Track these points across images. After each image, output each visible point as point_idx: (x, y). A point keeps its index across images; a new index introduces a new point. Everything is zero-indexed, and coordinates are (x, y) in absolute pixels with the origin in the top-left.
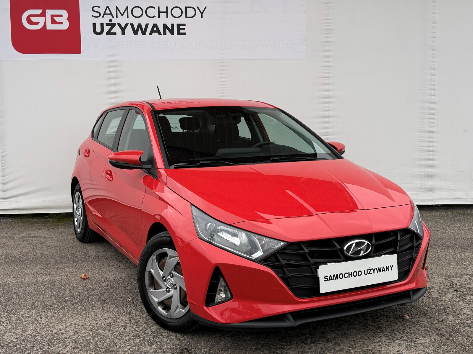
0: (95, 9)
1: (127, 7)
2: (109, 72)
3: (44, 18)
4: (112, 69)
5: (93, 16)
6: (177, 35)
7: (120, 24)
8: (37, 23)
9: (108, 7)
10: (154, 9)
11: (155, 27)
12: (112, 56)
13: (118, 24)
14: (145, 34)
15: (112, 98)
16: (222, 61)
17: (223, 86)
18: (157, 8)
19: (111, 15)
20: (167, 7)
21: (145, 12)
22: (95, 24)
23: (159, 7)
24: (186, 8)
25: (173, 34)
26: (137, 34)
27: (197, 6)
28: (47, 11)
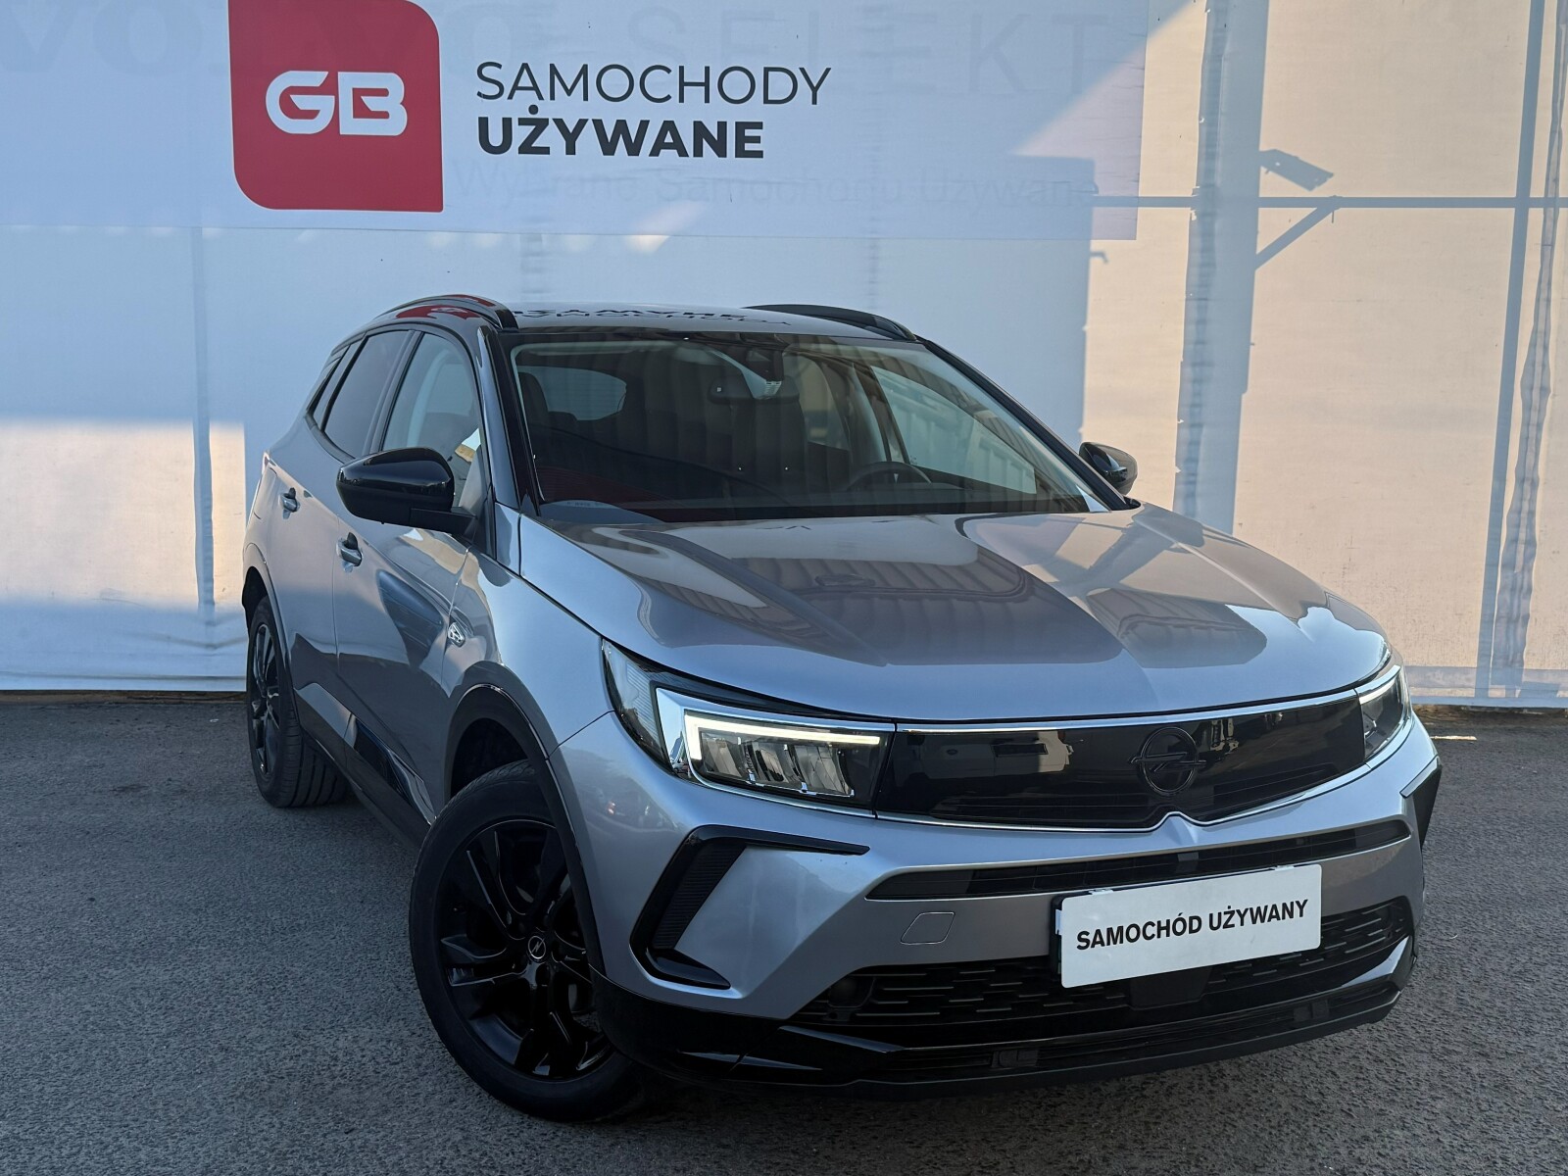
0: (487, 72)
3: (333, 97)
5: (479, 94)
6: (737, 156)
7: (561, 121)
8: (311, 114)
9: (525, 66)
10: (665, 73)
12: (536, 220)
13: (554, 120)
14: (638, 155)
18: (675, 72)
19: (534, 92)
20: (707, 69)
21: (638, 83)
22: (487, 119)
23: (682, 69)
24: (767, 70)
25: (725, 155)
26: (613, 154)
27: (802, 67)
28: (342, 76)
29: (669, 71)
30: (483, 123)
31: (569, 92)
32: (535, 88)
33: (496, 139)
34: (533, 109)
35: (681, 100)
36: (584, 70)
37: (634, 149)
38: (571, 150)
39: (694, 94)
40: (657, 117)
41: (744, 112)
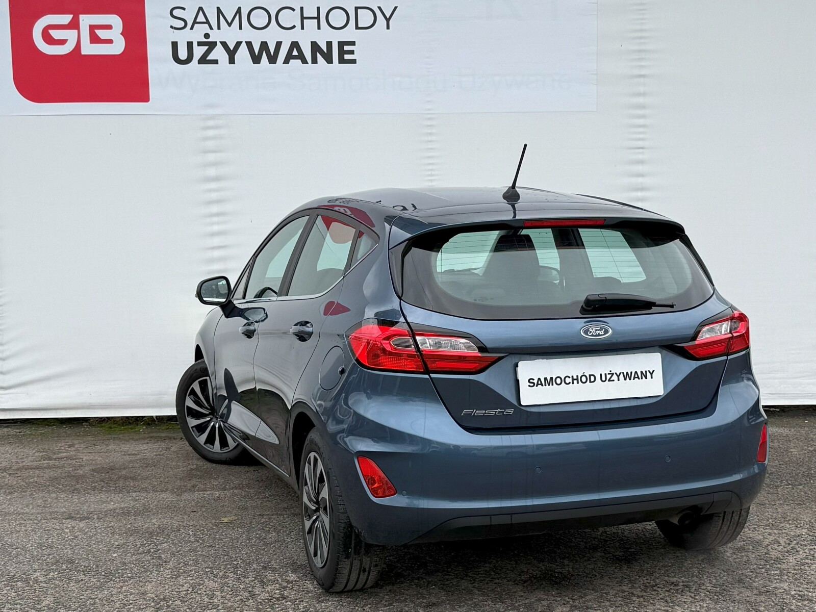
0: (177, 13)
1: (239, 9)
2: (206, 139)
4: (211, 133)
5: (172, 27)
6: (339, 63)
7: (225, 42)
8: (62, 42)
9: (201, 9)
10: (292, 11)
11: (295, 49)
12: (211, 106)
13: (220, 42)
14: (275, 63)
15: (210, 191)
16: (429, 116)
17: (430, 167)
18: (298, 11)
19: (207, 25)
20: (318, 8)
21: (273, 18)
22: (177, 42)
23: (302, 9)
24: (357, 9)
25: (332, 62)
26: (259, 63)
27: (379, 6)
28: (82, 17)
29: (293, 10)
30: (175, 45)
31: (230, 25)
32: (208, 22)
33: (183, 55)
34: (207, 36)
35: (302, 28)
36: (239, 11)
37: (273, 59)
38: (232, 61)
39: (311, 24)
40: (287, 40)
41: (344, 35)
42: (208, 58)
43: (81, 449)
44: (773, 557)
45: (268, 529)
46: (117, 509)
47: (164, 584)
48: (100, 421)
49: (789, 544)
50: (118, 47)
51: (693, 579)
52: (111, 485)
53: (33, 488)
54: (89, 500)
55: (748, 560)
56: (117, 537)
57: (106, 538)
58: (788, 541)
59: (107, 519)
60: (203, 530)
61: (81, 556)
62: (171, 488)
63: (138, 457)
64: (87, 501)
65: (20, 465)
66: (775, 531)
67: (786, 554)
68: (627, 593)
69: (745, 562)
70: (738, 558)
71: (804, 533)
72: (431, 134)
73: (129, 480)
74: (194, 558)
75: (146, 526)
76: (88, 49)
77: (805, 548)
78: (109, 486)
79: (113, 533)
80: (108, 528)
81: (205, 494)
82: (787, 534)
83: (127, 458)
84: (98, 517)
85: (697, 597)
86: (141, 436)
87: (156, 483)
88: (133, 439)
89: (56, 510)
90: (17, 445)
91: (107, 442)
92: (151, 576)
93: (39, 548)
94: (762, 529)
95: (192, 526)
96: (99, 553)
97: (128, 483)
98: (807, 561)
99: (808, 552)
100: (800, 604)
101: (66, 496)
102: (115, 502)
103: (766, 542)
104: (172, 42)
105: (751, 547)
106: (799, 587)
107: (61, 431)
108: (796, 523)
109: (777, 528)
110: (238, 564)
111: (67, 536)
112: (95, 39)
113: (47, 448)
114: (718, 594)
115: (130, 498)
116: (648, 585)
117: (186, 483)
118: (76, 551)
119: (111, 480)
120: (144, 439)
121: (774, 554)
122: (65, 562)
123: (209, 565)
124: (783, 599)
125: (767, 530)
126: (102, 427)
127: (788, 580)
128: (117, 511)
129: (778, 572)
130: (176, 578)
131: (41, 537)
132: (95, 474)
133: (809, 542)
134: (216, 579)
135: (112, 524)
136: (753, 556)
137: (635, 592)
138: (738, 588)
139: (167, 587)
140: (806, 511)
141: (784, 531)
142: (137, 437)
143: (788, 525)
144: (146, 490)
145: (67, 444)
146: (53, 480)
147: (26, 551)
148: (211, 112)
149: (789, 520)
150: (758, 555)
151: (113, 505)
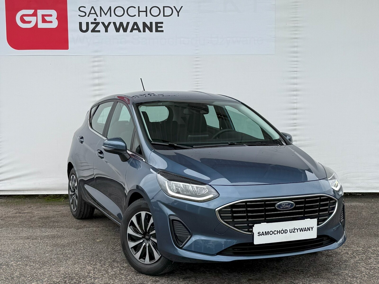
1: (110, 7)
2: (94, 66)
3: (36, 17)
4: (96, 64)
5: (79, 15)
8: (29, 22)
9: (93, 7)
10: (134, 8)
11: (135, 26)
12: (97, 51)
13: (101, 22)
15: (95, 90)
16: (197, 56)
18: (137, 8)
19: (95, 15)
20: (146, 7)
21: (126, 11)
22: (81, 22)
23: (139, 7)
24: (164, 7)
25: (152, 32)
26: (119, 32)
27: (174, 6)
28: (38, 11)
31: (106, 14)
32: (96, 13)
33: (84, 28)
34: (95, 19)
35: (139, 16)
37: (125, 30)
38: (106, 31)
39: (143, 14)
40: (132, 21)
41: (158, 19)
42: (95, 30)
43: (34, 209)
44: (344, 259)
45: (116, 245)
46: (49, 235)
47: (68, 267)
48: (43, 196)
49: (353, 254)
50: (55, 24)
51: (306, 268)
52: (47, 225)
53: (12, 226)
54: (37, 231)
55: (332, 261)
56: (49, 247)
57: (44, 247)
58: (352, 253)
59: (45, 239)
60: (87, 245)
61: (32, 255)
62: (74, 226)
63: (60, 213)
64: (36, 232)
65: (6, 215)
66: (348, 249)
67: (350, 258)
68: (275, 274)
69: (331, 261)
70: (328, 260)
71: (360, 250)
72: (197, 64)
73: (56, 223)
74: (82, 256)
75: (62, 243)
76: (41, 25)
77: (359, 256)
78: (46, 225)
79: (47, 246)
80: (45, 243)
81: (89, 229)
82: (352, 250)
83: (55, 213)
84: (41, 238)
85: (306, 276)
86: (62, 203)
87: (67, 224)
88: (58, 205)
89: (22, 235)
90: (5, 207)
91: (46, 206)
92: (63, 264)
93: (13, 251)
94: (341, 247)
95: (82, 243)
96: (40, 254)
97: (55, 224)
98: (359, 261)
99: (360, 258)
100: (352, 280)
101: (27, 230)
102: (48, 232)
103: (342, 253)
104: (79, 23)
105: (335, 255)
106: (353, 272)
107: (26, 200)
108: (358, 245)
109: (348, 247)
110: (102, 259)
111: (26, 247)
112: (44, 21)
113: (19, 208)
114: (315, 275)
115: (55, 231)
116: (285, 270)
117: (81, 224)
118: (30, 253)
119: (47, 223)
120: (63, 204)
121: (344, 258)
122: (25, 257)
123: (89, 260)
124: (345, 277)
125: (344, 248)
126: (44, 199)
127: (348, 269)
128: (49, 236)
129: (345, 266)
130: (74, 265)
131: (14, 247)
132: (40, 220)
133: (362, 253)
134: (92, 266)
135: (47, 241)
136: (335, 259)
137: (278, 274)
138: (325, 272)
139: (69, 269)
140: (364, 240)
141: (351, 248)
142: (60, 204)
143: (354, 246)
144: (63, 227)
145: (28, 206)
146: (21, 222)
147: (8, 253)
148: (96, 54)
149: (355, 244)
150: (337, 259)
151: (48, 233)
